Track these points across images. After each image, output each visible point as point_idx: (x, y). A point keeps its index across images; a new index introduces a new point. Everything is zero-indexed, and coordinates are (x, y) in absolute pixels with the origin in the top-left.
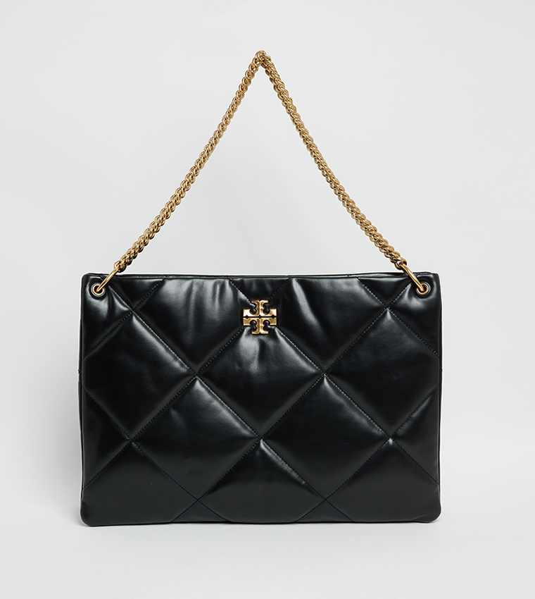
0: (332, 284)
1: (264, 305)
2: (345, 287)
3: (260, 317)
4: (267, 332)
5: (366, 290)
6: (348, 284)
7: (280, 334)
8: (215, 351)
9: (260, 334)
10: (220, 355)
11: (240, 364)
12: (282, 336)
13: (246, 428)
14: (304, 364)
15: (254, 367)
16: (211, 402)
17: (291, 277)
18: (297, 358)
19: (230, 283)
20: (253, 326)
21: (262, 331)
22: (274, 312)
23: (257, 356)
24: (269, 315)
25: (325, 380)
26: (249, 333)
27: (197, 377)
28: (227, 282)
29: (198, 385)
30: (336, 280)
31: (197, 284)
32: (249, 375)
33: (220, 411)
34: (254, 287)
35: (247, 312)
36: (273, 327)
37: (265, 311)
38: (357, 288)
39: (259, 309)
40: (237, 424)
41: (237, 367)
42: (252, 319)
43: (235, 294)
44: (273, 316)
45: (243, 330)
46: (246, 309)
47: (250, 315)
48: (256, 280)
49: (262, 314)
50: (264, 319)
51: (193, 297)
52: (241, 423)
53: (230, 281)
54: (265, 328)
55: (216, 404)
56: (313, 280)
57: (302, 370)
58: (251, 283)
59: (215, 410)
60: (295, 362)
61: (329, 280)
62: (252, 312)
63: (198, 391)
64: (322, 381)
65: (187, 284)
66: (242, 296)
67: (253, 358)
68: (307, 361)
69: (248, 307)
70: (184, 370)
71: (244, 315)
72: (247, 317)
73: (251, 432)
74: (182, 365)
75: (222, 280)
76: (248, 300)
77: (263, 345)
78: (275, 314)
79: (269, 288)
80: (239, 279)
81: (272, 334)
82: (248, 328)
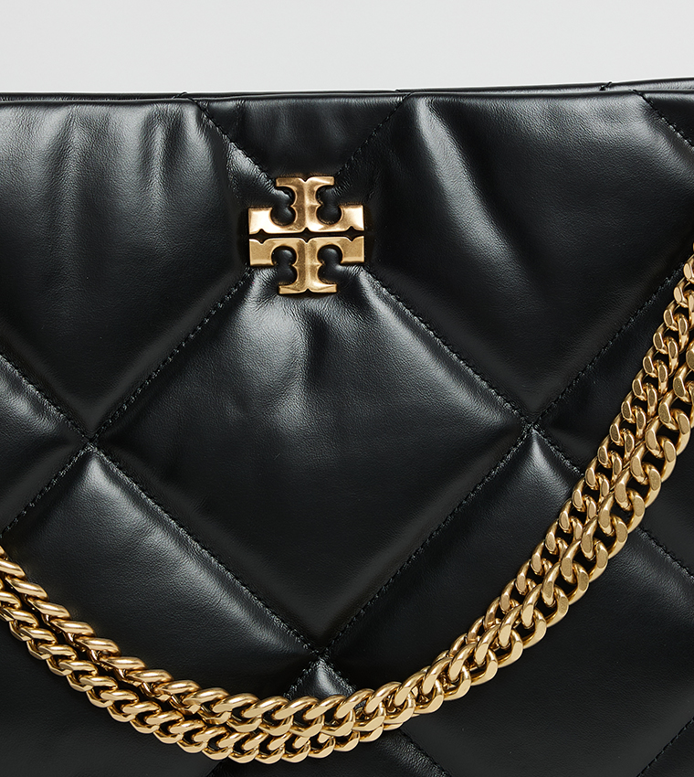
0: (556, 117)
1: (321, 193)
2: (601, 130)
3: (308, 235)
4: (332, 288)
5: (670, 137)
6: (610, 116)
7: (379, 294)
8: (152, 356)
9: (309, 294)
10: (172, 371)
11: (242, 399)
12: (385, 300)
13: (266, 623)
14: (461, 396)
15: (293, 409)
16: (143, 532)
17: (410, 96)
18: (438, 373)
19: (199, 120)
20: (285, 265)
21: (316, 285)
22: (355, 216)
23: (299, 370)
24: (337, 228)
25: (536, 450)
26: (271, 291)
27: (91, 448)
28: (190, 114)
29: (96, 476)
30: (567, 105)
31: (87, 123)
32: (271, 441)
33: (175, 564)
34: (285, 131)
35: (261, 220)
36: (351, 269)
37: (322, 215)
38: (639, 130)
39: (301, 210)
40: (235, 610)
41: (232, 412)
42: (279, 242)
43: (220, 158)
44: (352, 233)
45: (249, 282)
46: (259, 206)
47: (273, 228)
48: (293, 109)
49: (314, 225)
50: (320, 242)
51: (72, 169)
52: (246, 604)
53: (201, 110)
54: (323, 275)
55: (159, 539)
56: (488, 103)
57: (456, 417)
58: (273, 116)
59: (156, 563)
60: (432, 388)
61: (545, 103)
62: (276, 217)
63: (97, 498)
64: (525, 452)
65: (51, 122)
66: (242, 161)
67: (287, 379)
68: (471, 386)
69: (263, 200)
70: (44, 425)
71: (254, 229)
72: (262, 236)
73: (283, 635)
74: (38, 408)
75: (173, 108)
76: (263, 176)
77: (318, 331)
78: (360, 224)
79: (335, 133)
80: (231, 104)
81: (350, 294)
82: (266, 274)
